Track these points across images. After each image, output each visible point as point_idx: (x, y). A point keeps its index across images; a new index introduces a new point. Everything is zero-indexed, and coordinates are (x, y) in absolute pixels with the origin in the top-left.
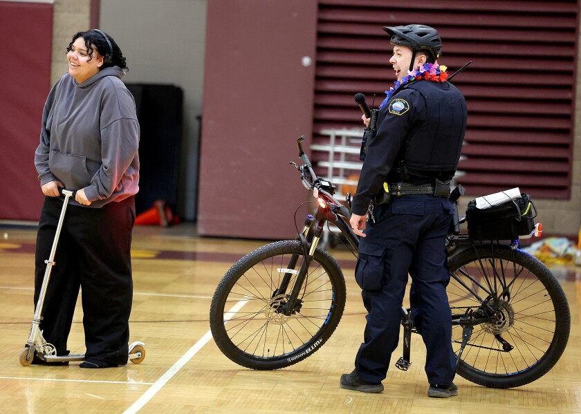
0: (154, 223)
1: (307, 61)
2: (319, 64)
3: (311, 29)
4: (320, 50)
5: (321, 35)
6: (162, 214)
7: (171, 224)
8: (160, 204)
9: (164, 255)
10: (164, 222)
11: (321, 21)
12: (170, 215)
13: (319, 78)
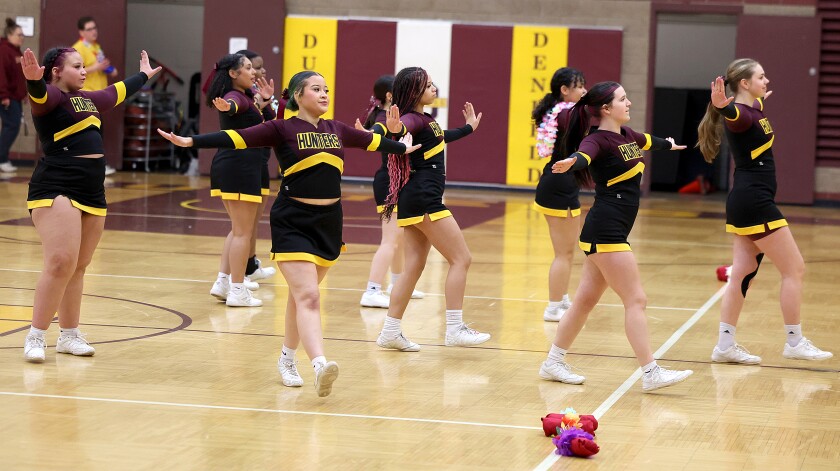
0: (696, 192)
1: (813, 71)
2: (822, 74)
3: (816, 48)
4: (823, 63)
5: (824, 52)
6: (702, 184)
7: (709, 192)
8: (700, 177)
9: (705, 215)
10: (704, 191)
11: (823, 42)
12: (708, 186)
13: (822, 84)
